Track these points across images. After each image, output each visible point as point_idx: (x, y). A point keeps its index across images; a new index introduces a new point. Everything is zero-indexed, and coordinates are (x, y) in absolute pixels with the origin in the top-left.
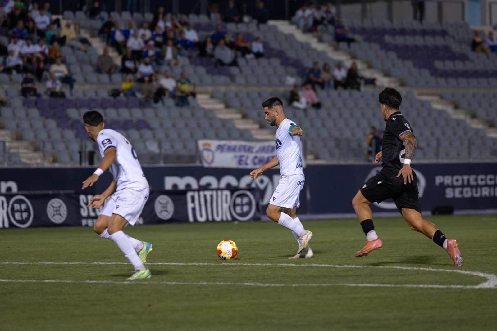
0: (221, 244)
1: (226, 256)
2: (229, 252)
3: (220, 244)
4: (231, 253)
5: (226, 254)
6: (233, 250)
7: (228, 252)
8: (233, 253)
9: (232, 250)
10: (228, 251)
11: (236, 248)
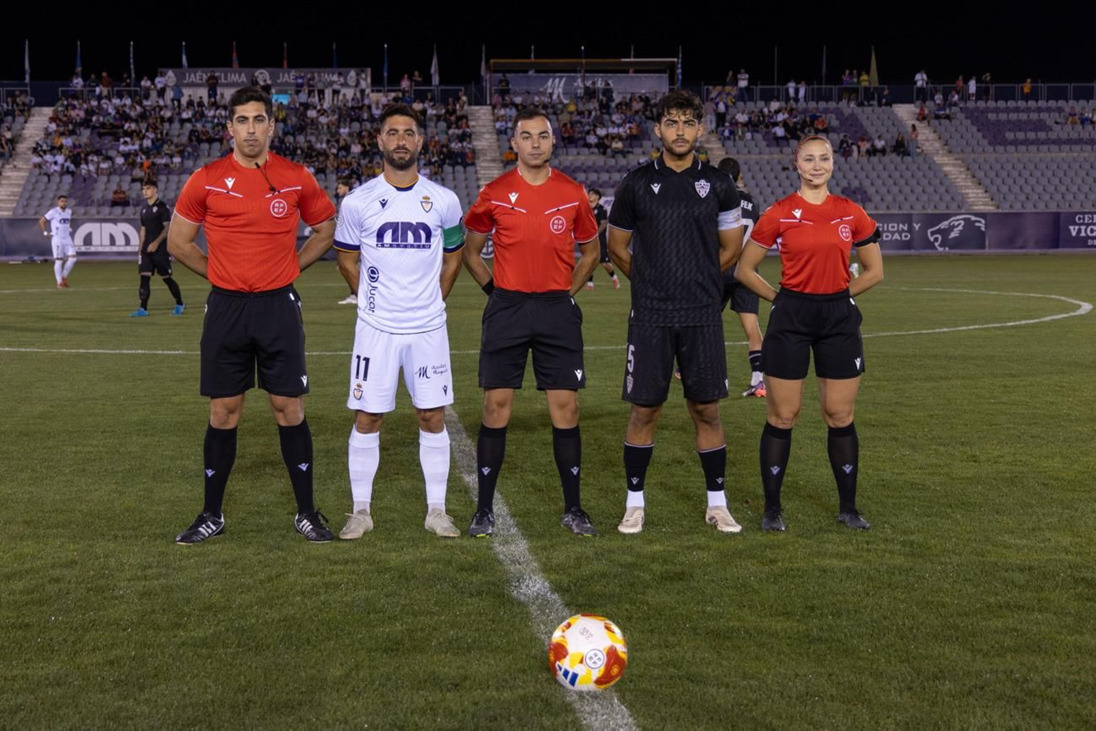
0: (569, 626)
1: (579, 669)
2: (595, 659)
3: (565, 623)
4: (599, 663)
5: (581, 662)
6: (612, 654)
7: (591, 658)
8: (608, 667)
9: (605, 653)
10: (591, 654)
11: (621, 649)
